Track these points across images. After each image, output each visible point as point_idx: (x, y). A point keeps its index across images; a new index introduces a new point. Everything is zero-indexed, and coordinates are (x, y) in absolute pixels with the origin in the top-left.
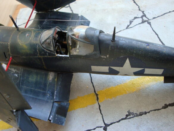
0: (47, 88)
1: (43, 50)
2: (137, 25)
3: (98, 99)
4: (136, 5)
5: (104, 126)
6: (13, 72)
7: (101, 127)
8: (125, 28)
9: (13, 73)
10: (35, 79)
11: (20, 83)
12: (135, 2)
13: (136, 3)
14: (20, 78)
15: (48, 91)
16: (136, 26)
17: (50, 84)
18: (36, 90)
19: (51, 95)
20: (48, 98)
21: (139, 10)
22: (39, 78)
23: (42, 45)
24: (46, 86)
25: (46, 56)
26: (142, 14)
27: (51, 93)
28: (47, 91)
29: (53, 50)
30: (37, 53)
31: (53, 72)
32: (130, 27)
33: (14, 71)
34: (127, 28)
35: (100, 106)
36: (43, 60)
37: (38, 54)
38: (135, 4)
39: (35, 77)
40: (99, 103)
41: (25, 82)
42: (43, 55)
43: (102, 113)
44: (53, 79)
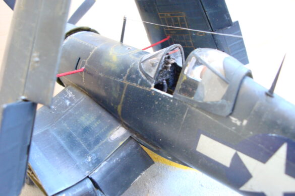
0: (96, 148)
1: (137, 72)
6: (68, 96)
9: (65, 98)
10: (90, 122)
11: (63, 115)
14: (69, 110)
18: (78, 139)
19: (94, 162)
20: (85, 163)
22: (96, 125)
23: (142, 64)
24: (98, 144)
25: (135, 84)
27: (97, 159)
28: (92, 151)
29: (152, 76)
30: (126, 73)
31: (125, 128)
33: (70, 96)
36: (124, 91)
37: (126, 77)
39: (92, 119)
41: (71, 118)
42: (133, 80)
44: (118, 140)
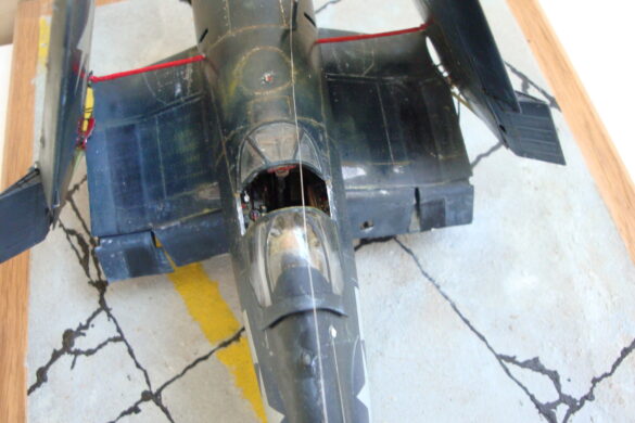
0: (176, 197)
1: (236, 150)
2: (525, 389)
3: (225, 344)
4: (615, 360)
5: (154, 391)
6: (184, 75)
7: (148, 382)
8: (498, 353)
9: (180, 76)
10: (187, 150)
11: (163, 110)
12: (625, 352)
13: (624, 360)
14: (174, 105)
15: (172, 203)
16: (521, 389)
17: (189, 198)
19: (164, 214)
20: (153, 209)
21: (595, 381)
22: (191, 160)
24: (180, 192)
26: (577, 396)
27: (169, 213)
28: (170, 198)
30: (229, 134)
32: (510, 366)
33: (187, 77)
34: (500, 357)
35: (205, 358)
36: (220, 157)
37: (227, 138)
38: (619, 355)
39: (192, 146)
40: (214, 354)
41: (169, 124)
42: (229, 155)
43: (189, 372)
